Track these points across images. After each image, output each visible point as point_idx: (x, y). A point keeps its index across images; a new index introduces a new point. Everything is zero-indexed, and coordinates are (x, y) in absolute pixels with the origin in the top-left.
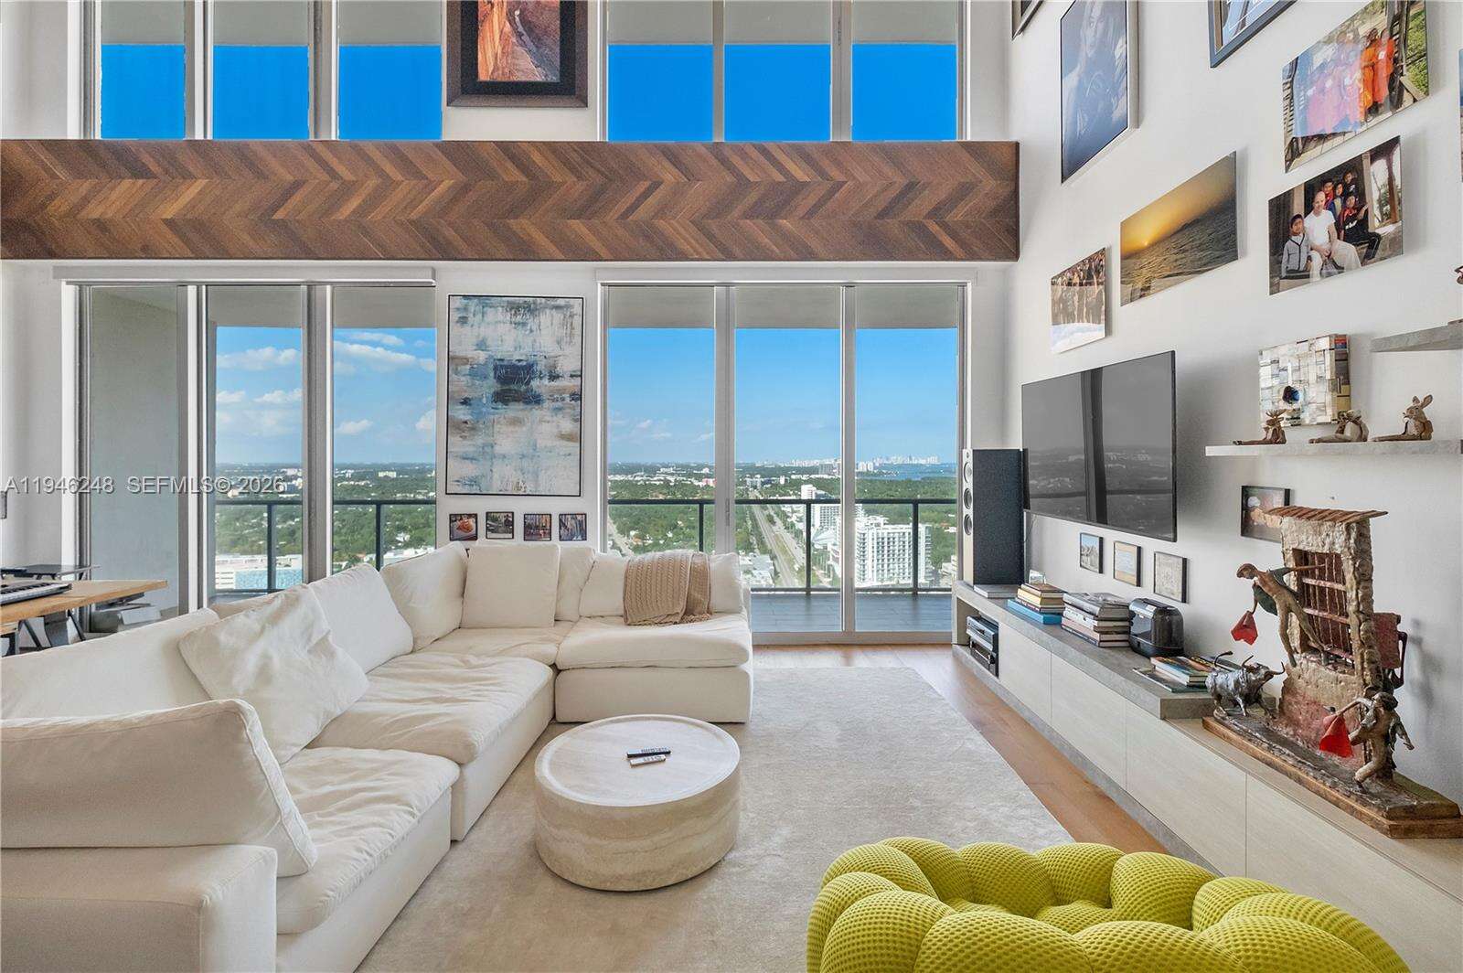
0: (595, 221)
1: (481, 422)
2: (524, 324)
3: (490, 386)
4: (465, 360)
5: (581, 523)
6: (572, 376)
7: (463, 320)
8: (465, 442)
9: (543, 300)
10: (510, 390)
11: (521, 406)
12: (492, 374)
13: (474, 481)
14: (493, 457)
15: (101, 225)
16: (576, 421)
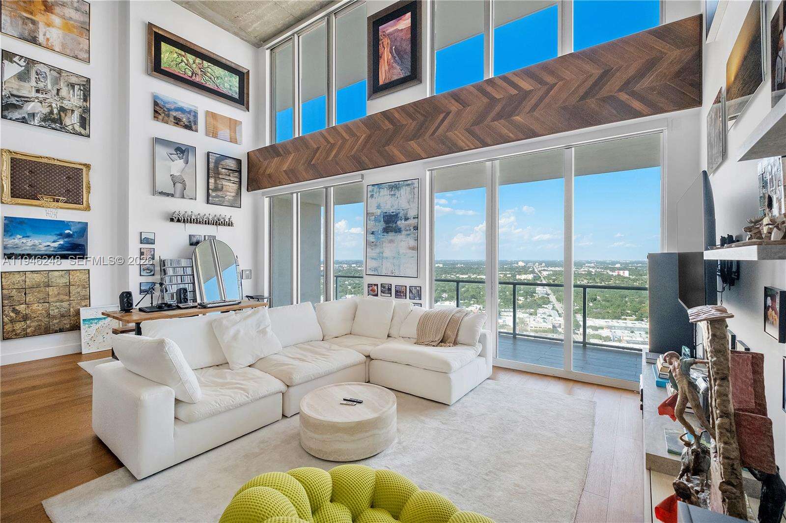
0: (420, 140)
1: (379, 242)
2: (395, 195)
3: (382, 225)
4: (373, 214)
5: (419, 291)
6: (414, 218)
7: (372, 196)
8: (372, 251)
9: (402, 182)
10: (389, 227)
11: (393, 234)
12: (382, 220)
13: (376, 269)
14: (383, 258)
15: (270, 176)
16: (415, 240)
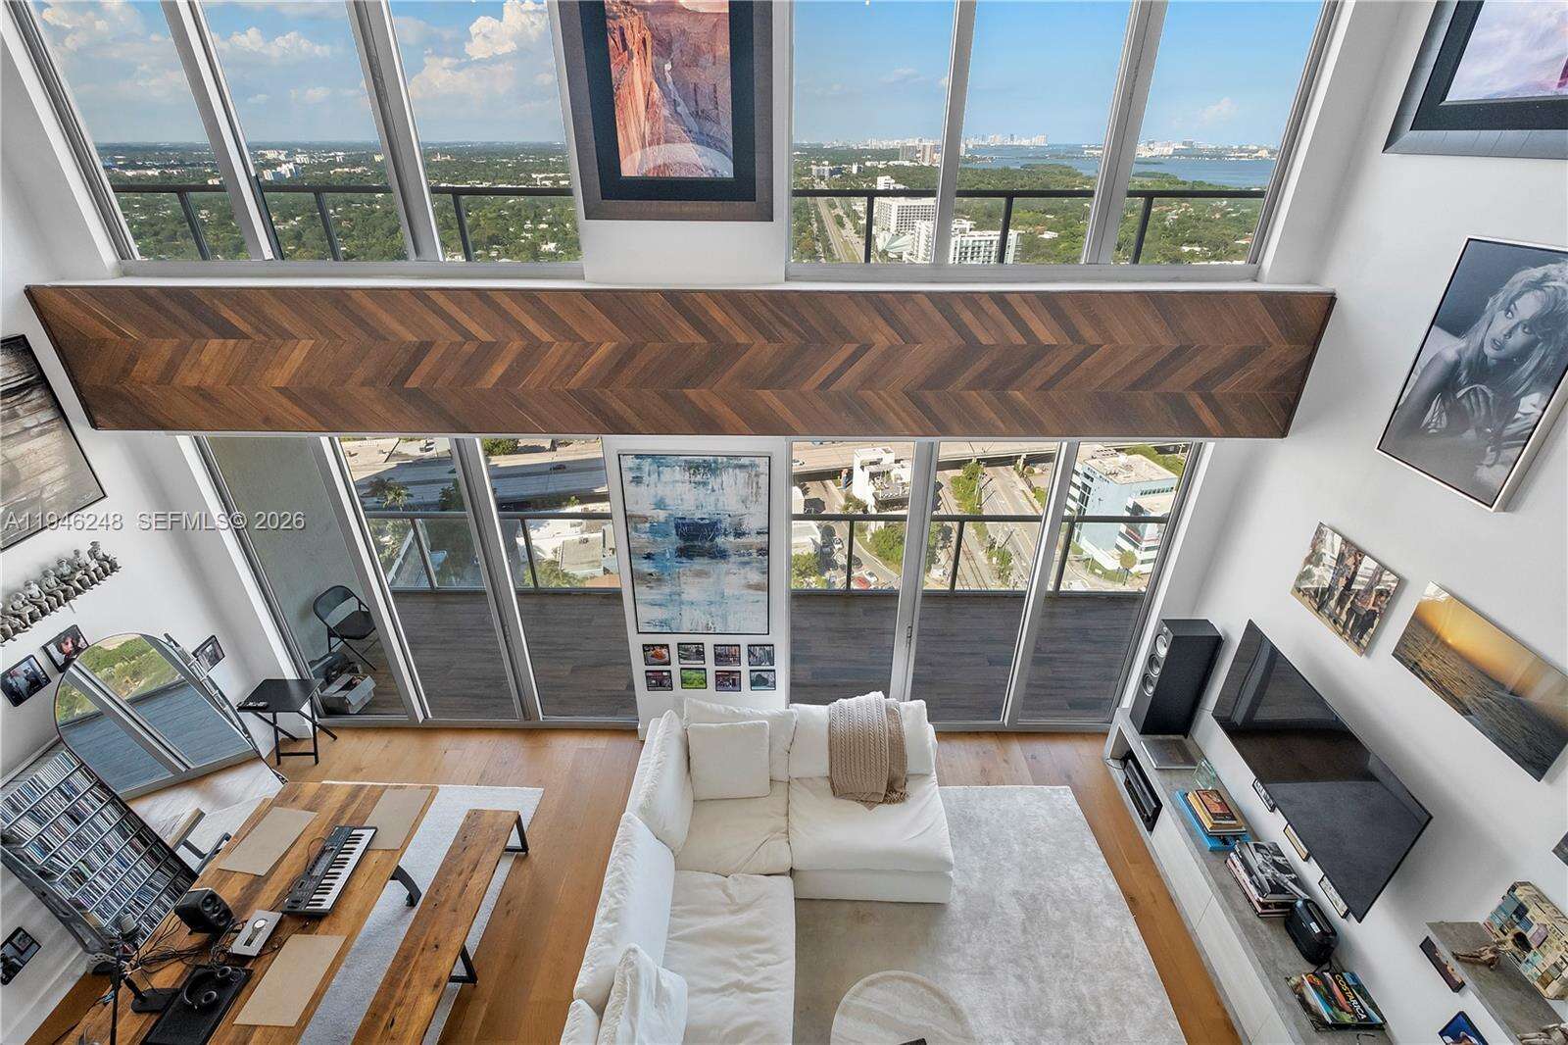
0: (790, 391)
1: (666, 574)
2: (705, 484)
3: (673, 541)
4: (644, 519)
5: (769, 653)
6: (758, 533)
7: (637, 480)
8: (652, 591)
9: (725, 459)
10: (694, 546)
11: (706, 560)
12: (674, 532)
13: (663, 623)
14: (681, 603)
15: (202, 393)
16: (764, 573)
